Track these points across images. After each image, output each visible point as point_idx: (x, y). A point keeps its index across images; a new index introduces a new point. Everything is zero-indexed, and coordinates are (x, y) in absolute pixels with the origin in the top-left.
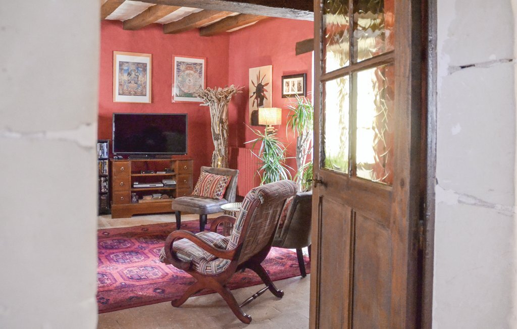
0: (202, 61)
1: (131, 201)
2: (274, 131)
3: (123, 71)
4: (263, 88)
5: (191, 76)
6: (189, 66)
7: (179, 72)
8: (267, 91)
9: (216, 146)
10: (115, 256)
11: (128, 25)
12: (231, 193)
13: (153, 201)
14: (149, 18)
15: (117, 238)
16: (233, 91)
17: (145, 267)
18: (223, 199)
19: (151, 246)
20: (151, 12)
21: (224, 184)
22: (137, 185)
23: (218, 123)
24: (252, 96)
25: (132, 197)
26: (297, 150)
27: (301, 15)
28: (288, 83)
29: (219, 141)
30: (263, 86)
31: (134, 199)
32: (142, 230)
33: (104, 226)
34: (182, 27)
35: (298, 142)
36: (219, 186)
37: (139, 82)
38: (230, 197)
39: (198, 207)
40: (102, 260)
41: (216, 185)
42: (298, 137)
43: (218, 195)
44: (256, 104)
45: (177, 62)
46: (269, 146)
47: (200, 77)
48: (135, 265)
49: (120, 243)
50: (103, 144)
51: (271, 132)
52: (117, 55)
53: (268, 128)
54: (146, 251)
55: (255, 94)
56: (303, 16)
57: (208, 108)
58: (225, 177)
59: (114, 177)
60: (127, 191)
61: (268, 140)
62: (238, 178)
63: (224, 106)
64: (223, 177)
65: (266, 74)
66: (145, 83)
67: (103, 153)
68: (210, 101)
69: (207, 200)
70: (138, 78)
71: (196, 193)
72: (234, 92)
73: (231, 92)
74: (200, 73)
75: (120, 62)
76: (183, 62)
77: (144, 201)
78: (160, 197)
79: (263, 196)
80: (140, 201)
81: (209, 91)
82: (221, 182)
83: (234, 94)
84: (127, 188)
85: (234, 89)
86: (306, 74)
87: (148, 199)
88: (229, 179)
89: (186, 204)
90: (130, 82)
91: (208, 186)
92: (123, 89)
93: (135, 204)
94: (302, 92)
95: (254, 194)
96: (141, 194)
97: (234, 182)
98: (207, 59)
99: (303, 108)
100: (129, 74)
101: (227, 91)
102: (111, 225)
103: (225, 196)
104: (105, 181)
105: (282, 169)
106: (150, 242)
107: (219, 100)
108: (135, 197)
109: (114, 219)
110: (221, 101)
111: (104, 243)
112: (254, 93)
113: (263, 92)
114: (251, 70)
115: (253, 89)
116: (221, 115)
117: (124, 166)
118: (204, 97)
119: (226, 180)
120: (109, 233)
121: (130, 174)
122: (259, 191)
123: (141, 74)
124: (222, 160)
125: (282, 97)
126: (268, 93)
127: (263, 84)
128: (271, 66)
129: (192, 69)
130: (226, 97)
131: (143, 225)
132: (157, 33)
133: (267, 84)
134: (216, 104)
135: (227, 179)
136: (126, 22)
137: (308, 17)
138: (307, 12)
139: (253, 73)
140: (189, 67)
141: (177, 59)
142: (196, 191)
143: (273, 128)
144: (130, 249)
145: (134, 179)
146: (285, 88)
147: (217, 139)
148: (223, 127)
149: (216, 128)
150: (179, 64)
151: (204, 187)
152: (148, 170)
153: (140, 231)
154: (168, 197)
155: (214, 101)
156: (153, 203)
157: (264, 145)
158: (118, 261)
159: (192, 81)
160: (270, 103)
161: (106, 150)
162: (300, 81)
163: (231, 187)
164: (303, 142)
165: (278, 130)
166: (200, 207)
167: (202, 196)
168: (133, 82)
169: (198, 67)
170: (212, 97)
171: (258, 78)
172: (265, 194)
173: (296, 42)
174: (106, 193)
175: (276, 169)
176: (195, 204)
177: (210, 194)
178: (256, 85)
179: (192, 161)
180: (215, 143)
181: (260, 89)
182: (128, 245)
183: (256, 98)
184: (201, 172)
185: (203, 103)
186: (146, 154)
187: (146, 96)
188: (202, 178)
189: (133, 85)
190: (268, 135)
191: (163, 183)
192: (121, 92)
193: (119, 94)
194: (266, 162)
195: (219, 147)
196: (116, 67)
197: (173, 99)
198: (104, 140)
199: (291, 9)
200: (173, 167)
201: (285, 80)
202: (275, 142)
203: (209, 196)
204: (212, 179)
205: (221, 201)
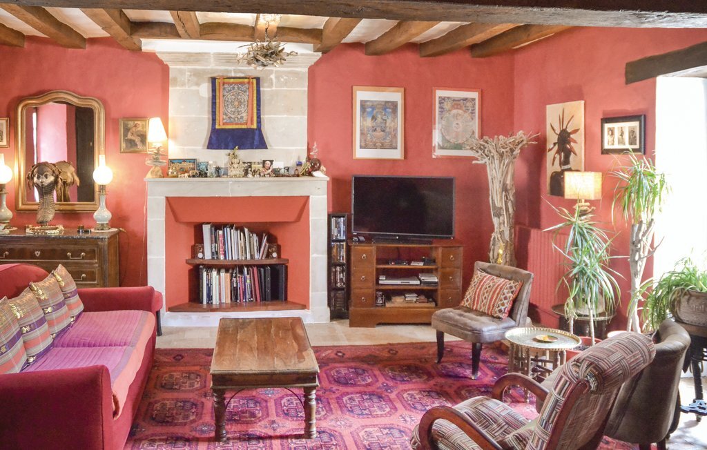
0: (475, 95)
1: (375, 304)
2: (590, 210)
3: (366, 113)
4: (569, 136)
5: (459, 118)
6: (457, 103)
7: (442, 112)
8: (575, 142)
9: (496, 226)
10: (350, 399)
11: (372, 49)
12: (520, 309)
13: (406, 305)
14: (400, 37)
15: (353, 364)
16: (522, 141)
17: (390, 429)
18: (509, 318)
19: (401, 387)
20: (401, 28)
21: (510, 294)
22: (383, 280)
23: (499, 190)
24: (552, 149)
25: (377, 298)
26: (631, 247)
27: (651, 19)
28: (612, 131)
29: (501, 218)
30: (570, 134)
31: (380, 301)
32: (389, 352)
33: (338, 340)
34: (446, 46)
35: (632, 234)
36: (502, 297)
37: (388, 130)
38: (518, 316)
39: (470, 331)
40: (332, 406)
41: (498, 294)
42: (633, 226)
43: (500, 311)
44: (557, 162)
45: (440, 97)
46: (582, 235)
47: (472, 119)
48: (376, 421)
49: (357, 374)
50: (339, 220)
51: (585, 211)
52: (358, 92)
53: (580, 204)
54: (393, 396)
55: (557, 145)
56: (654, 21)
57: (484, 167)
58: (512, 282)
59: (353, 269)
60: (369, 288)
61: (580, 225)
62: (532, 286)
63: (508, 165)
64: (509, 282)
65: (574, 114)
66: (396, 130)
67: (339, 232)
68: (487, 156)
69: (484, 319)
70: (386, 123)
71: (467, 304)
72: (525, 142)
73: (519, 143)
74: (472, 113)
75: (361, 101)
76: (448, 98)
77: (392, 305)
78: (415, 300)
79: (595, 376)
80: (388, 305)
81: (487, 142)
82: (505, 291)
83: (524, 145)
84: (371, 285)
85: (525, 138)
86: (645, 116)
87: (398, 301)
88: (518, 287)
89: (452, 322)
90: (375, 130)
91: (486, 295)
92: (365, 140)
93: (380, 309)
94: (637, 146)
95: (577, 370)
96: (389, 294)
97: (526, 291)
98: (482, 91)
99: (642, 176)
100: (374, 118)
101: (513, 141)
102: (348, 340)
103: (511, 314)
104: (342, 272)
105: (604, 275)
106: (399, 378)
107: (501, 155)
108: (380, 298)
109: (353, 328)
110: (505, 157)
111: (337, 371)
112: (555, 144)
113: (569, 143)
114: (549, 108)
115: (552, 138)
116: (504, 180)
117: (367, 253)
118: (479, 151)
119: (514, 289)
120: (344, 354)
121: (375, 264)
122: (588, 366)
123: (390, 117)
124: (506, 248)
125: (602, 153)
126: (578, 145)
127: (569, 130)
128: (583, 102)
129: (461, 107)
130: (512, 150)
131: (390, 344)
132: (410, 56)
133: (575, 131)
134: (497, 162)
135: (515, 286)
136: (368, 44)
137: (662, 22)
138: (664, 13)
139: (553, 113)
140: (458, 105)
141: (440, 93)
142: (467, 301)
143: (588, 204)
144: (370, 389)
145: (380, 272)
146: (607, 137)
147: (499, 215)
148: (507, 198)
149: (497, 198)
150: (442, 100)
151: (479, 295)
152: (398, 260)
153: (386, 354)
154: (426, 300)
155: (493, 157)
156: (405, 308)
157: (575, 234)
158: (352, 411)
159: (461, 125)
160: (581, 162)
161: (343, 228)
162: (634, 128)
163: (521, 301)
164: (643, 235)
165: (597, 207)
166: (473, 330)
167: (476, 310)
168: (378, 129)
169: (469, 104)
170: (490, 152)
171: (562, 121)
172: (599, 373)
173: (626, 62)
174: (341, 289)
175: (594, 276)
176: (465, 324)
177: (489, 308)
178: (558, 132)
179: (461, 249)
180: (495, 221)
181: (564, 139)
182: (369, 381)
183: (558, 152)
184: (475, 269)
185: (477, 159)
186: (395, 236)
187: (396, 148)
188: (476, 280)
189: (379, 134)
190: (580, 216)
191: (420, 280)
192: (363, 144)
193: (361, 148)
194: (578, 263)
195: (502, 229)
196: (356, 108)
197: (435, 151)
198: (339, 214)
199: (634, 12)
200: (434, 254)
201: (607, 126)
202: (591, 229)
203: (486, 311)
204: (491, 284)
205: (506, 322)
